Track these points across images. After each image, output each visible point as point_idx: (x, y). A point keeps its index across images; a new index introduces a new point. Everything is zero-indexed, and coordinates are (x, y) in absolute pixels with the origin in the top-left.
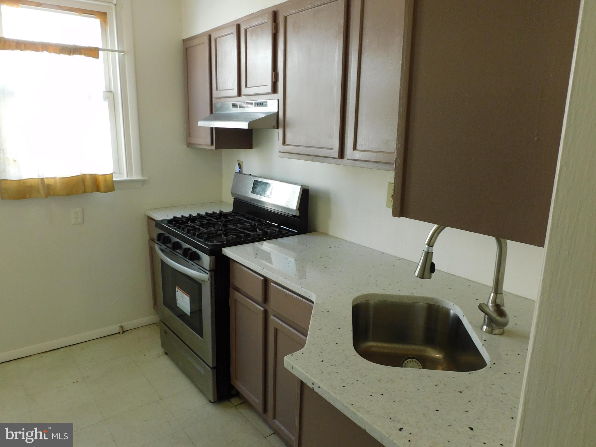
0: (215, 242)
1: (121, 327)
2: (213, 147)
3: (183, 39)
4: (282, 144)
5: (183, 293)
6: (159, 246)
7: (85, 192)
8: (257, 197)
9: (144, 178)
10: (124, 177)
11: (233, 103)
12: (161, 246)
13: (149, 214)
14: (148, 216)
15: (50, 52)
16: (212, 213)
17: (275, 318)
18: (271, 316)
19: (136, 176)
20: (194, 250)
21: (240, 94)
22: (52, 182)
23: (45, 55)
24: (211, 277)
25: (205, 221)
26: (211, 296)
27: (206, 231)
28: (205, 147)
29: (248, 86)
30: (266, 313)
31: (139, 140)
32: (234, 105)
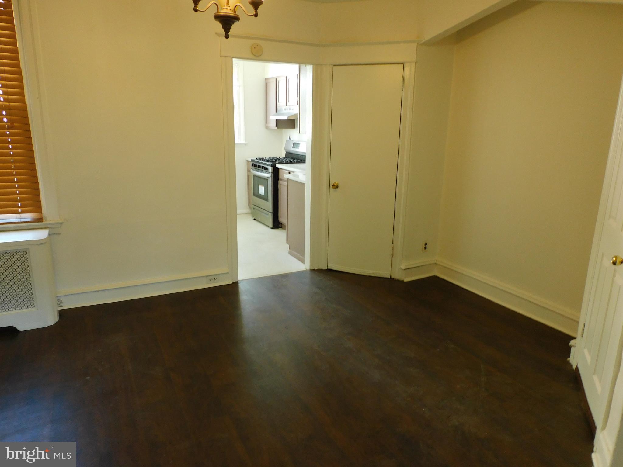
2: (277, 128)
3: (265, 78)
5: (261, 186)
6: (252, 168)
8: (294, 150)
9: (246, 142)
14: (247, 160)
20: (266, 166)
21: (286, 105)
24: (272, 176)
26: (272, 183)
28: (273, 128)
29: (290, 102)
31: (244, 125)
32: (285, 109)
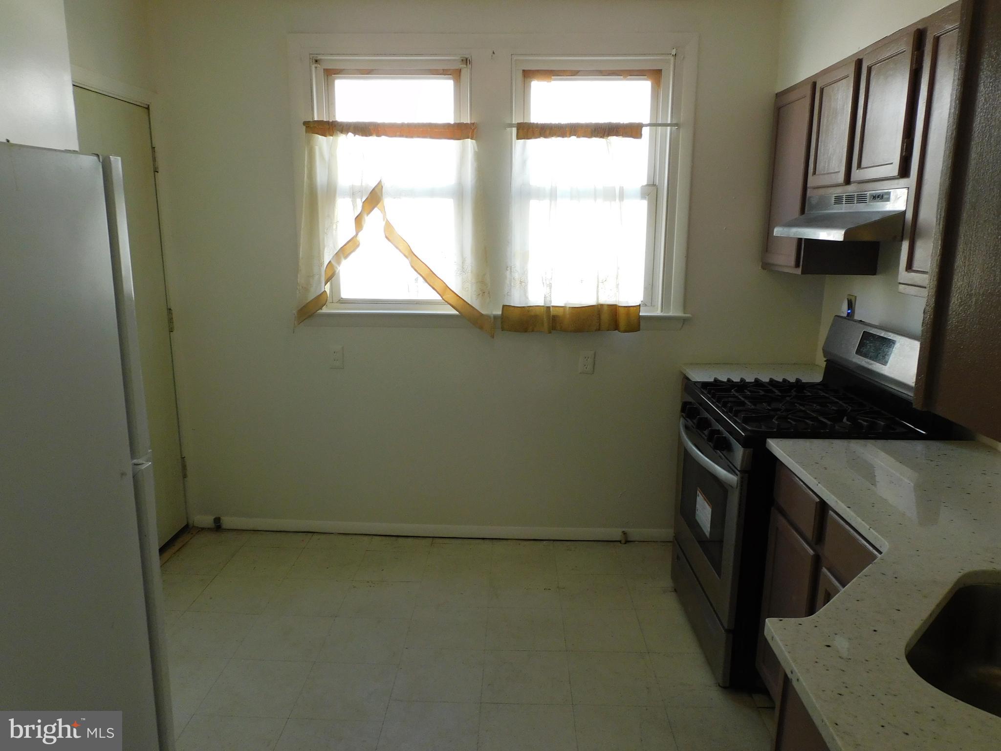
0: (763, 427)
1: (624, 533)
2: (799, 271)
3: (776, 92)
4: (905, 269)
5: (705, 500)
6: (686, 421)
7: (599, 329)
8: (863, 362)
9: (686, 315)
10: (657, 312)
11: (836, 195)
12: (688, 422)
13: (685, 370)
14: (685, 375)
15: (578, 137)
16: (781, 381)
17: (829, 574)
18: (824, 568)
19: (674, 311)
20: (726, 434)
21: (848, 180)
22: (560, 312)
23: (573, 141)
24: (742, 482)
25: (761, 391)
26: (739, 512)
27: (753, 407)
28: (786, 270)
29: (864, 164)
30: (817, 561)
31: (685, 257)
32: (838, 200)
